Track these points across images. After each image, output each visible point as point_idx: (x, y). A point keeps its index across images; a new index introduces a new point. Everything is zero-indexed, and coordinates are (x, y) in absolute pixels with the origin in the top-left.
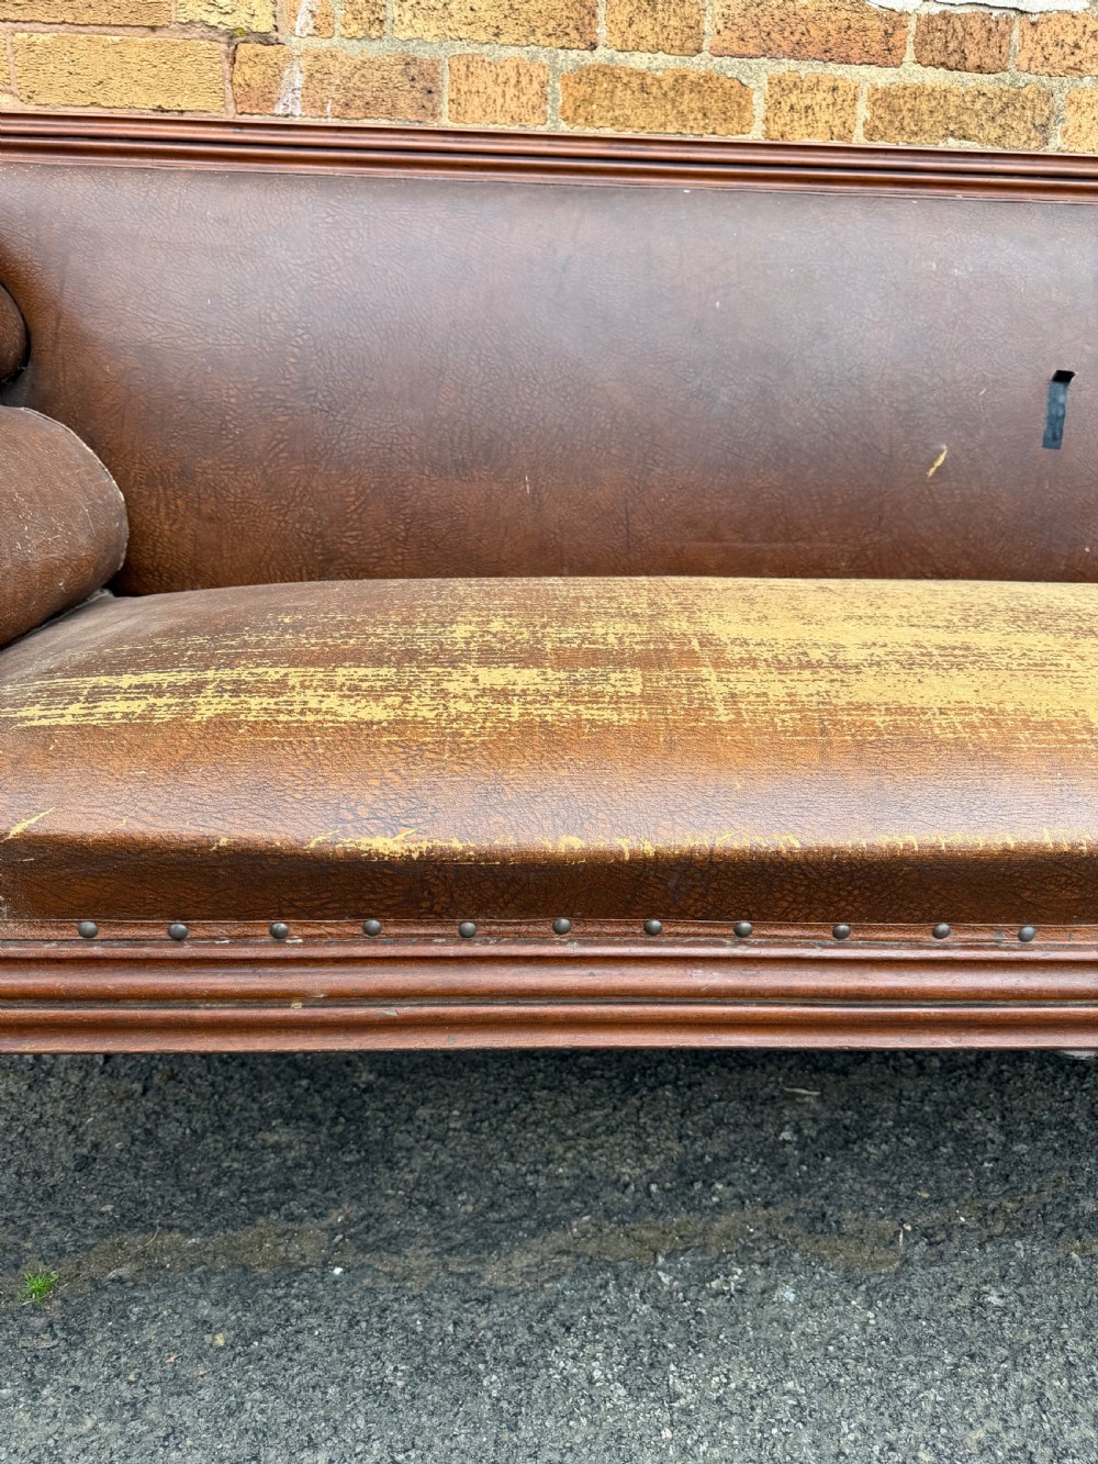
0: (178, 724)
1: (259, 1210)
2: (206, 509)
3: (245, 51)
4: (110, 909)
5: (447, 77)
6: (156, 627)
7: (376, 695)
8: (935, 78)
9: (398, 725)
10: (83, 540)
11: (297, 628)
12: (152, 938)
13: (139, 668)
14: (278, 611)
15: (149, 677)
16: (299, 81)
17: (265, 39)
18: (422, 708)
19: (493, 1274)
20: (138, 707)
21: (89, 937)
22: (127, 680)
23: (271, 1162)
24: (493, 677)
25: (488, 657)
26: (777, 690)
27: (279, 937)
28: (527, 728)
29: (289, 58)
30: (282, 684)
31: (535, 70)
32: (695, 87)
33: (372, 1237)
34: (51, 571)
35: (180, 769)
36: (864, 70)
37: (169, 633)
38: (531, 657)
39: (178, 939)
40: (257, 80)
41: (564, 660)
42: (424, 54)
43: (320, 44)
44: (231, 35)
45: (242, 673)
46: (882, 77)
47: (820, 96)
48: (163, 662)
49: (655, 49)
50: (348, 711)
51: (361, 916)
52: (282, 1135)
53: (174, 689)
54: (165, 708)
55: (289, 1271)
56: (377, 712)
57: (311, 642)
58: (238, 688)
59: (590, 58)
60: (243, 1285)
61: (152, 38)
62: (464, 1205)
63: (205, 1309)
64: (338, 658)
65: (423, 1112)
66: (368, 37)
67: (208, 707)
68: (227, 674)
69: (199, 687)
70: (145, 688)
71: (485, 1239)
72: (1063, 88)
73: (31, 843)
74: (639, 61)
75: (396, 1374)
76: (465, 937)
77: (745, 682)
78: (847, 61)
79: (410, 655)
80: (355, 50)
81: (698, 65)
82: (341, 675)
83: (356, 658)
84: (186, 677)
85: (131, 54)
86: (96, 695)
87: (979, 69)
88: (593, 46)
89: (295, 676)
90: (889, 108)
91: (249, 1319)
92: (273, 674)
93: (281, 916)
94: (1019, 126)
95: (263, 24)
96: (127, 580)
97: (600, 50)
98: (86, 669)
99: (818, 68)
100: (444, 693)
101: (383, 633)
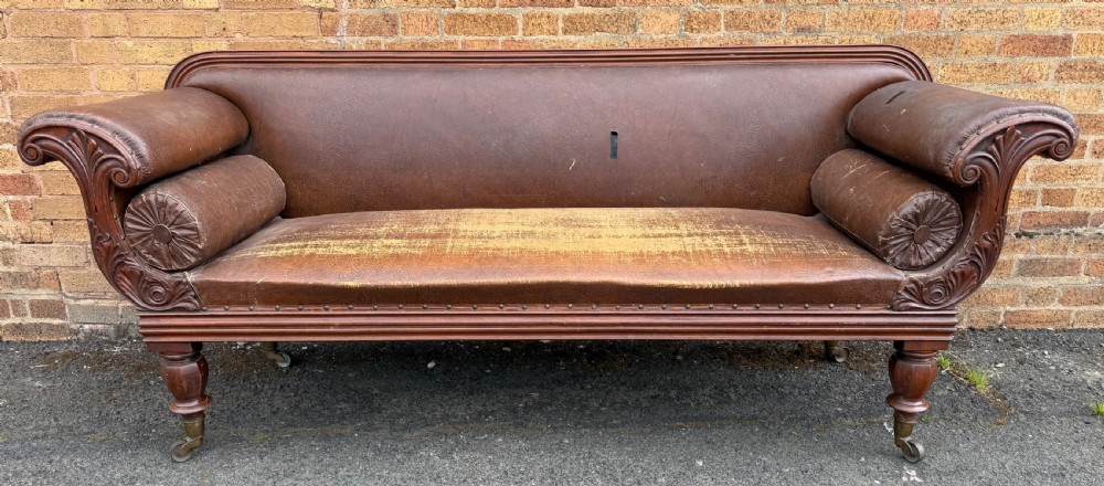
0: (300, 255)
1: (332, 423)
2: (314, 187)
3: (325, 14)
4: (283, 302)
5: (400, 20)
6: (295, 230)
7: (353, 247)
8: (588, 10)
9: (358, 255)
10: (271, 201)
11: (335, 229)
12: (293, 310)
13: (290, 241)
14: (331, 224)
15: (293, 244)
16: (345, 24)
17: (332, 10)
18: (365, 250)
19: (407, 435)
20: (290, 251)
21: (278, 310)
22: (287, 245)
23: (339, 412)
24: (387, 242)
25: (388, 236)
26: (467, 244)
27: (327, 310)
28: (392, 255)
29: (341, 16)
30: (328, 245)
31: (433, 16)
32: (495, 19)
33: (370, 428)
34: (262, 212)
35: (300, 266)
36: (560, 9)
37: (299, 231)
38: (400, 236)
39: (300, 310)
40: (329, 24)
41: (409, 237)
42: (391, 12)
43: (353, 11)
44: (320, 10)
45: (318, 242)
46: (567, 11)
47: (543, 20)
48: (297, 239)
49: (479, 6)
50: (345, 252)
51: (347, 304)
52: (343, 405)
53: (299, 246)
54: (296, 252)
55: (341, 435)
56: (353, 252)
57: (339, 233)
58: (317, 246)
59: (453, 11)
60: (326, 437)
61: (291, 12)
62: (402, 421)
63: (313, 443)
64: (344, 237)
65: (394, 400)
66: (370, 8)
67: (308, 251)
68: (314, 243)
69: (306, 246)
70: (292, 247)
71: (406, 428)
72: (639, 11)
73: (264, 284)
74: (473, 10)
75: (370, 454)
76: (376, 310)
77: (458, 243)
78: (552, 6)
79: (366, 237)
80: (367, 13)
81: (495, 11)
82: (346, 242)
83: (350, 237)
84: (302, 244)
85: (283, 18)
86: (278, 249)
87: (605, 6)
88: (454, 6)
89: (332, 243)
90: (571, 22)
91: (327, 445)
92: (326, 242)
93: (326, 304)
94: (623, 26)
95: (331, 5)
96: (287, 212)
97: (457, 8)
98: (275, 242)
99: (542, 9)
100: (373, 247)
101: (361, 230)
